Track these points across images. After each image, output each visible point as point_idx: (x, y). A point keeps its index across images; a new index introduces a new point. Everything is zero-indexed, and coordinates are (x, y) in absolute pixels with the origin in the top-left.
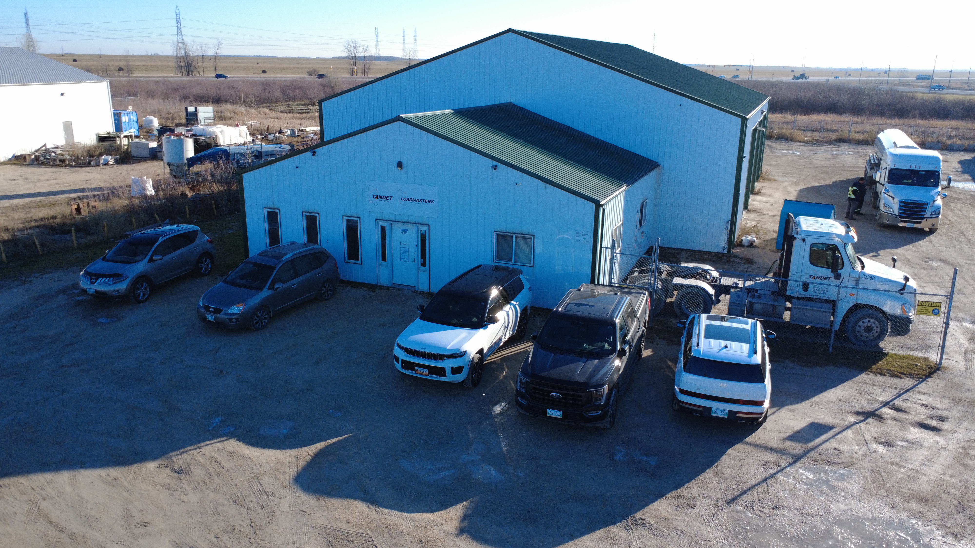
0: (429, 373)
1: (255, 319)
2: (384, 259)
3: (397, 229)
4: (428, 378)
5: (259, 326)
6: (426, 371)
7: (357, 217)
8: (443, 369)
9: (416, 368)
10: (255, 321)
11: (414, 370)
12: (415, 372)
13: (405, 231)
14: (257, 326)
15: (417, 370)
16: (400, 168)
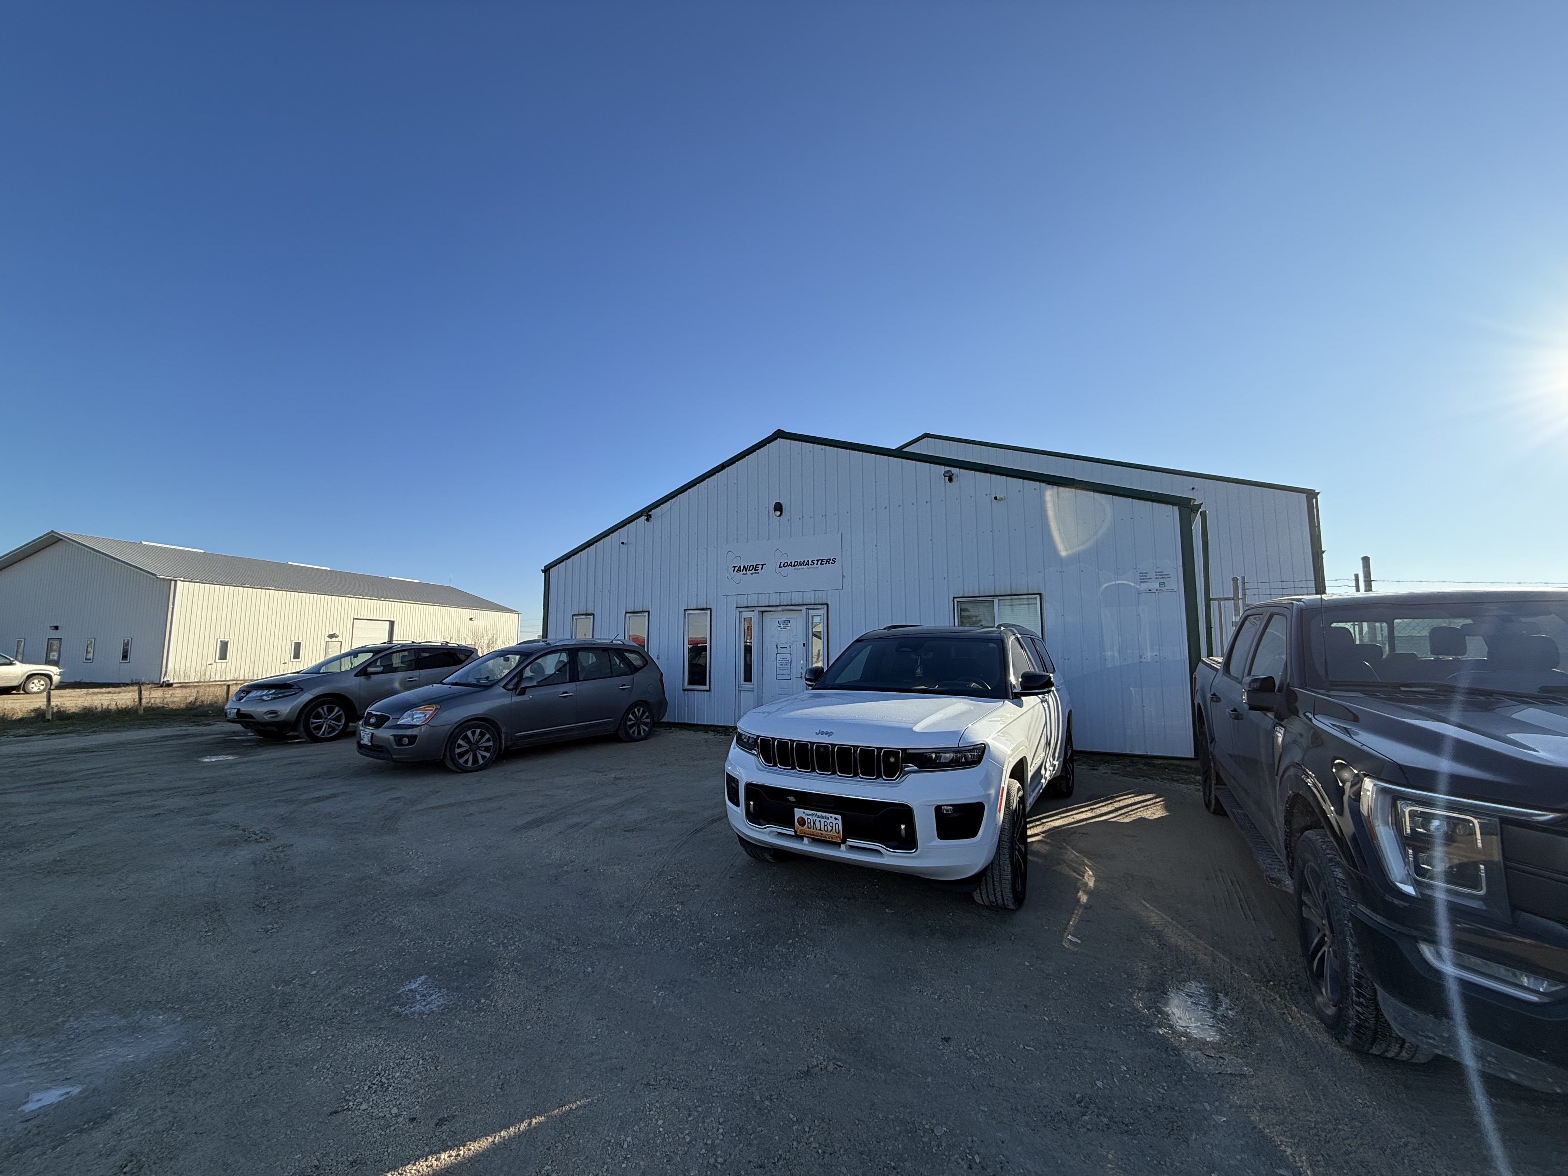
0: (850, 830)
1: (460, 746)
2: (748, 678)
3: (772, 622)
4: (842, 853)
5: (466, 762)
6: (832, 823)
7: (707, 609)
8: (904, 813)
9: (798, 813)
10: (458, 751)
11: (790, 823)
12: (790, 832)
13: (785, 624)
14: (462, 761)
15: (802, 822)
16: (778, 513)
